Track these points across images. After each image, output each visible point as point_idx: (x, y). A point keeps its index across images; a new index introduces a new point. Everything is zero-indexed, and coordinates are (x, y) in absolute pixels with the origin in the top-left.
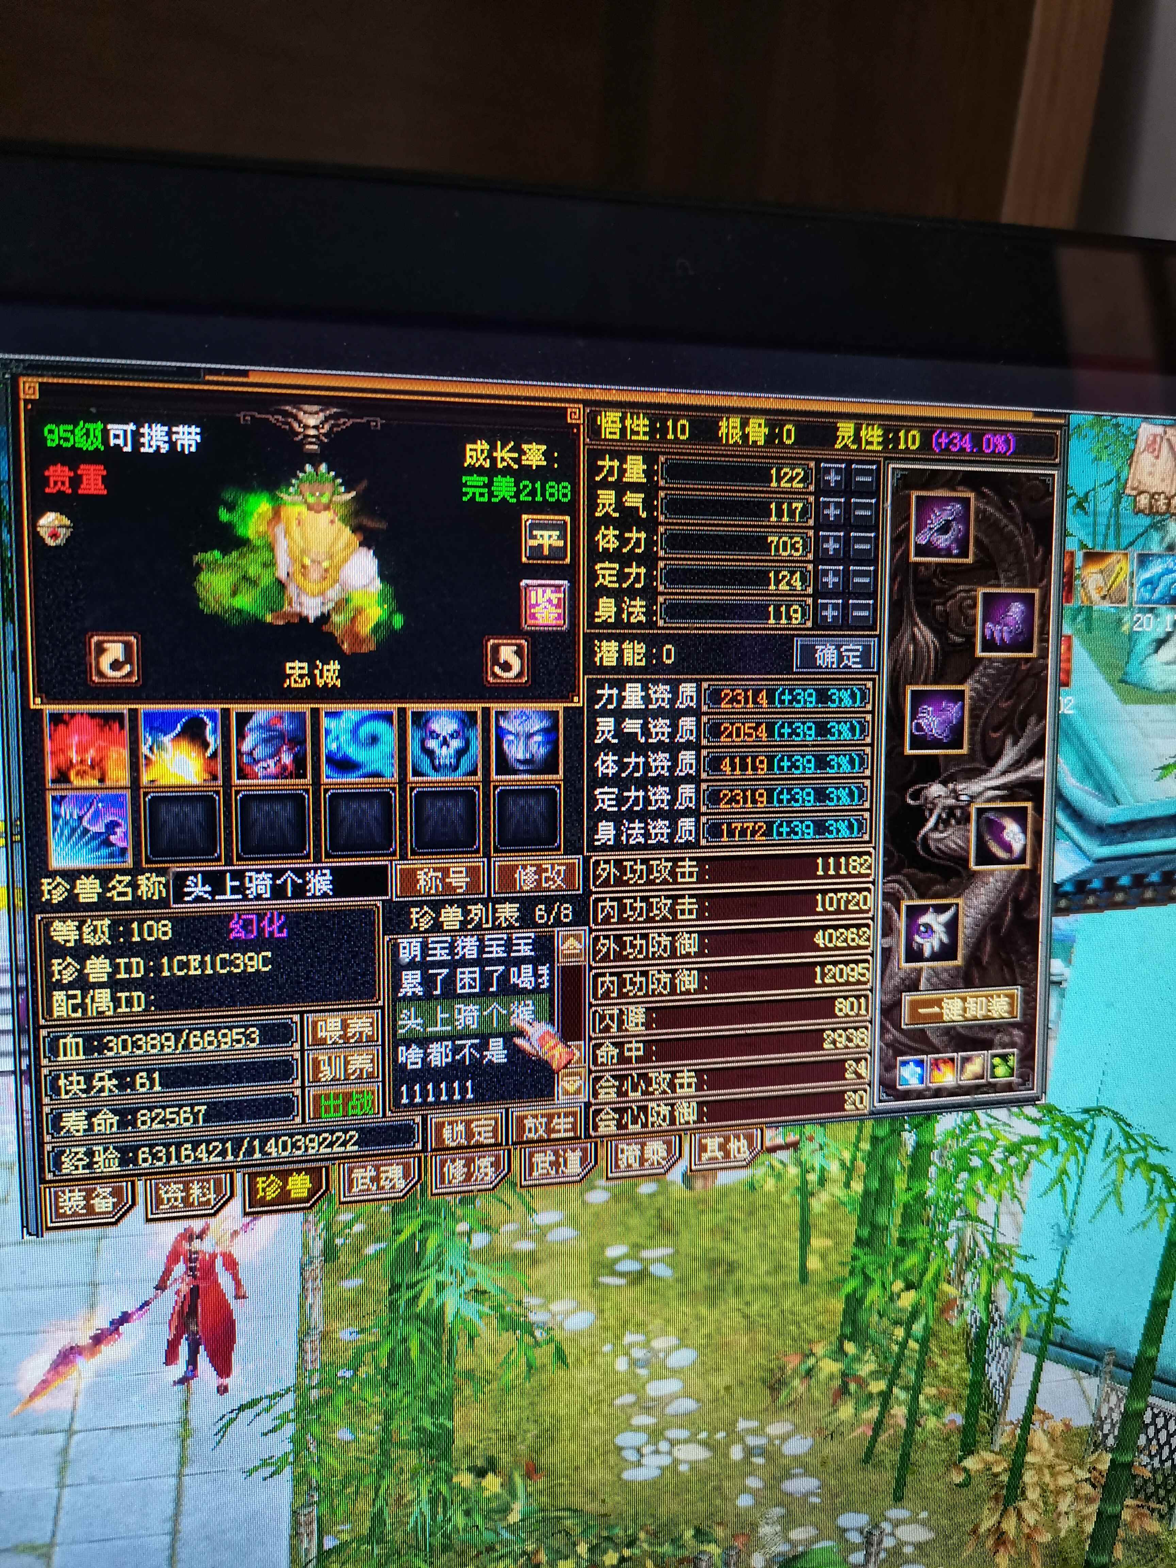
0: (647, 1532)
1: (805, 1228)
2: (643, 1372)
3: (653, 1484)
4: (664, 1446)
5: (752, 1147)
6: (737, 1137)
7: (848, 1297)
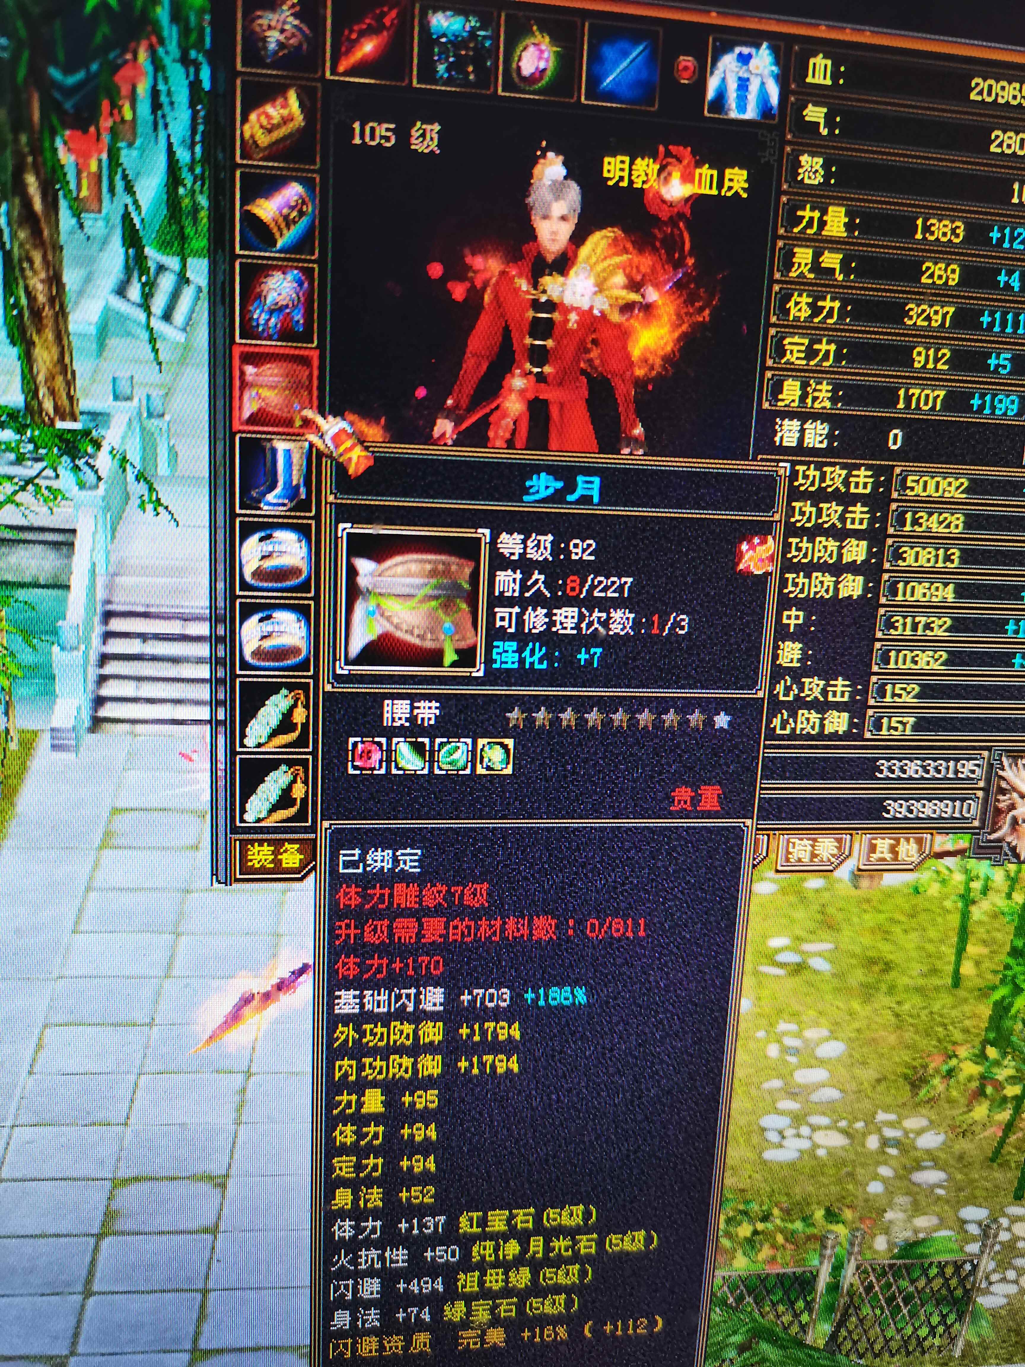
0: (781, 1209)
1: (964, 933)
2: (793, 1060)
3: (792, 1165)
4: (805, 1130)
5: (921, 851)
6: (908, 840)
7: (996, 1004)
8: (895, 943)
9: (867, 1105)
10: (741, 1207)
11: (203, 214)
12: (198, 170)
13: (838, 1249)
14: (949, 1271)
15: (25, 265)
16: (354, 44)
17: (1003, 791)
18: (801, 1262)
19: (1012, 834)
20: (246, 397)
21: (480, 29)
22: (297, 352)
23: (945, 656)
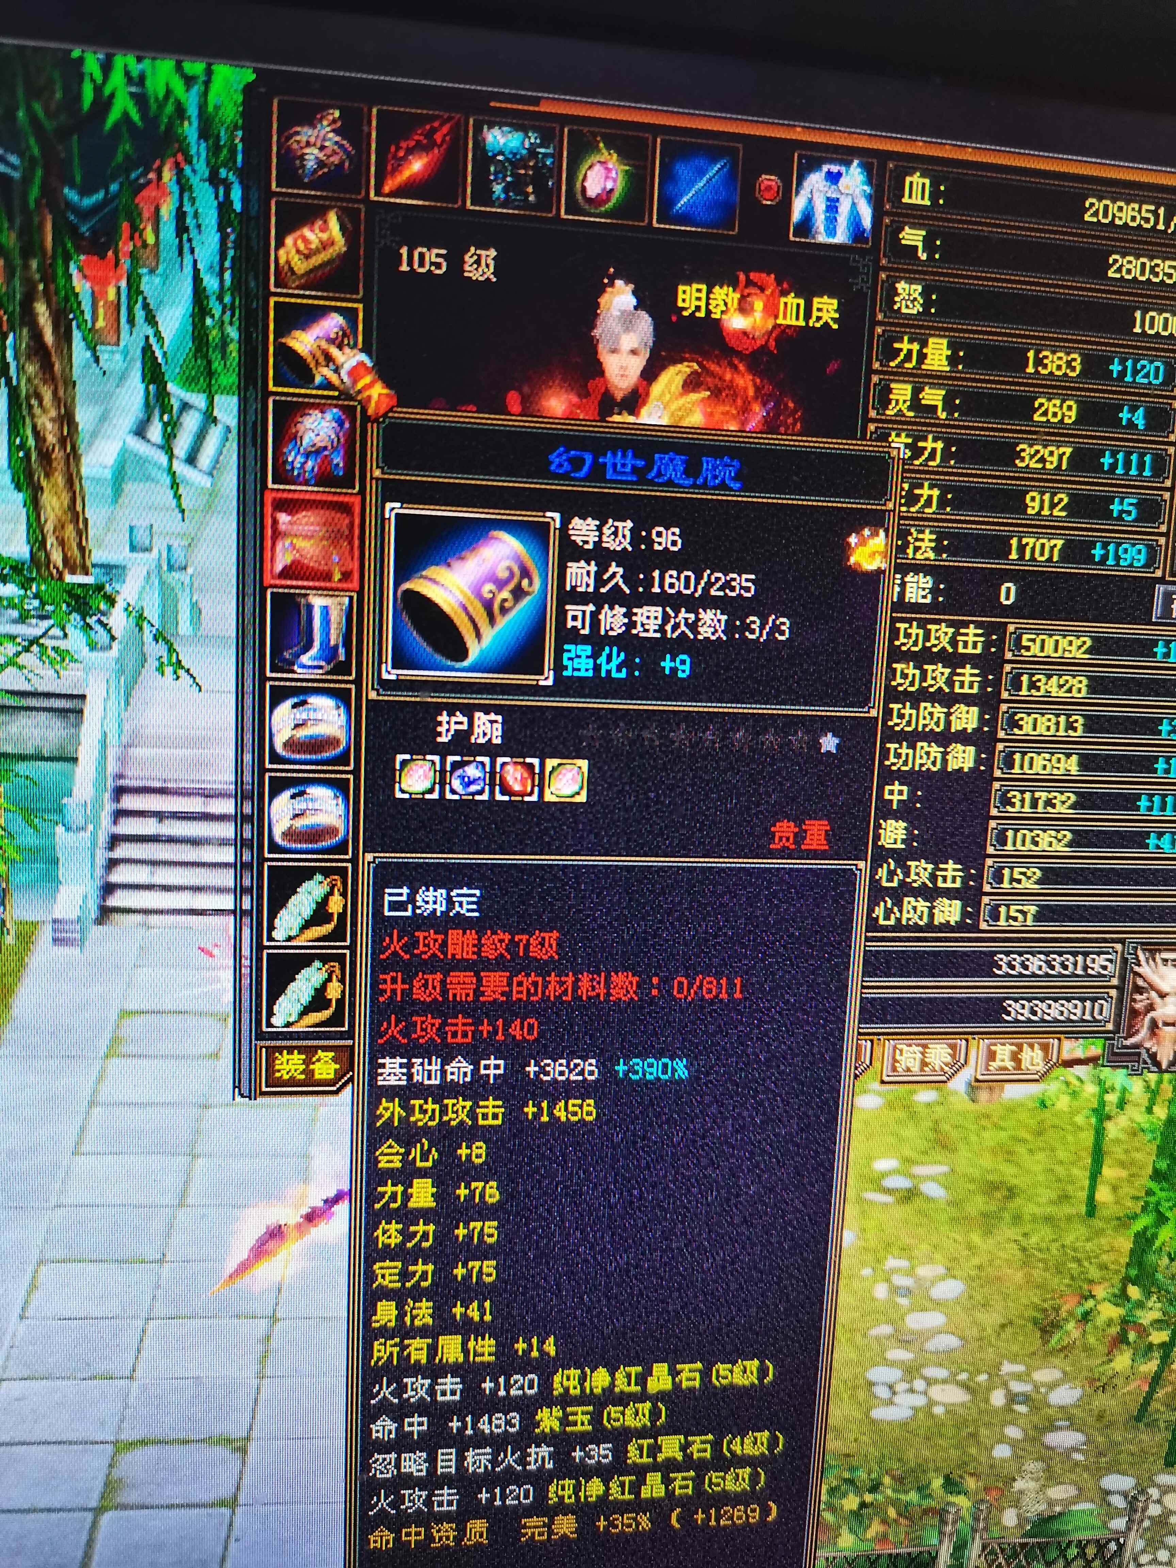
0: (893, 1477)
1: (1098, 1154)
2: (904, 1302)
3: (904, 1425)
4: (919, 1384)
5: (1047, 1059)
6: (1032, 1046)
7: (1137, 1235)
8: (1018, 1165)
9: (990, 1354)
10: (846, 1475)
11: (233, 347)
12: (227, 299)
13: (960, 1525)
14: (1091, 1551)
15: (34, 402)
16: (401, 163)
17: (1139, 990)
18: (917, 1541)
19: (1151, 1039)
20: (279, 546)
21: (541, 146)
22: (336, 498)
23: (1069, 836)
